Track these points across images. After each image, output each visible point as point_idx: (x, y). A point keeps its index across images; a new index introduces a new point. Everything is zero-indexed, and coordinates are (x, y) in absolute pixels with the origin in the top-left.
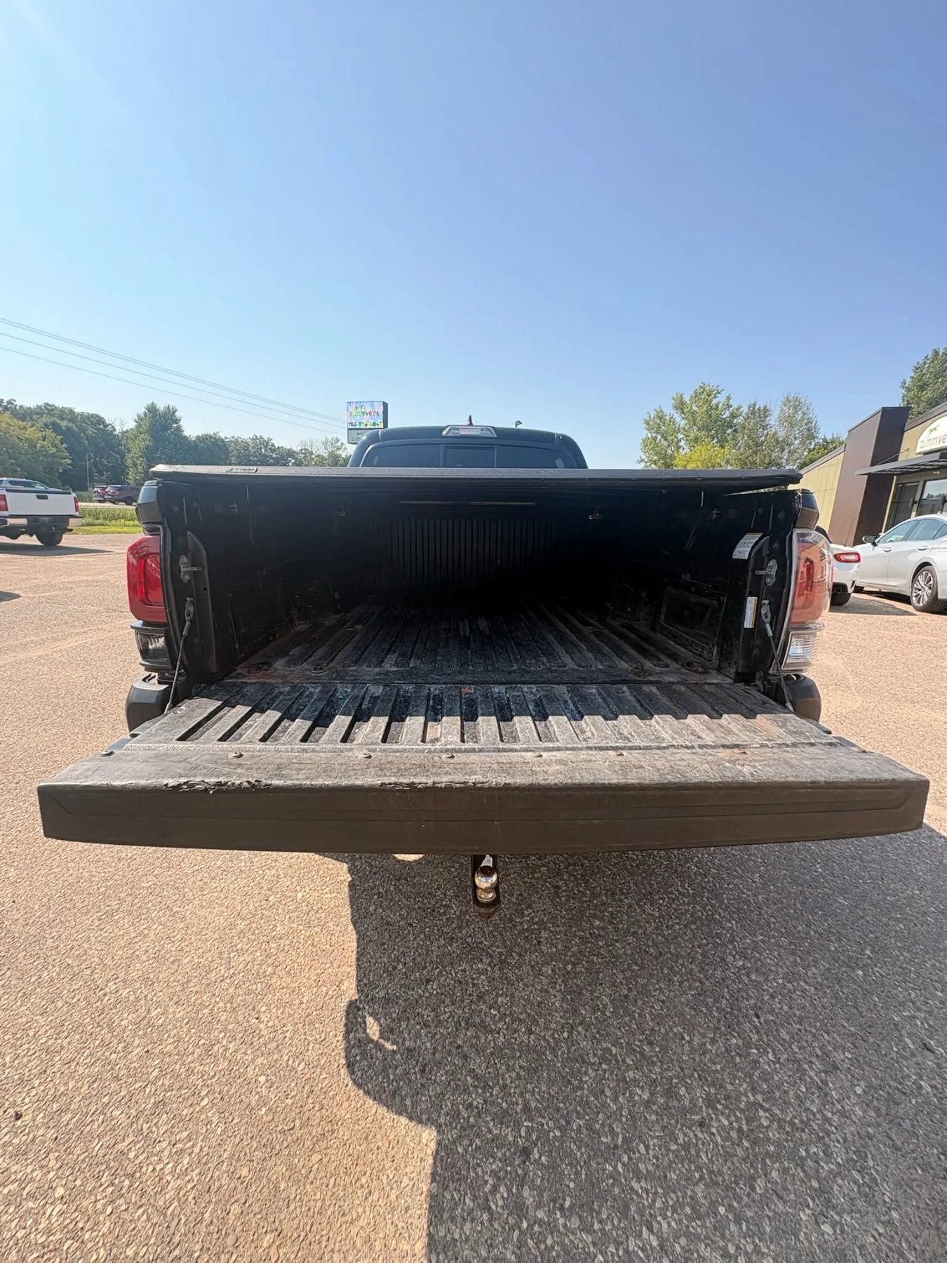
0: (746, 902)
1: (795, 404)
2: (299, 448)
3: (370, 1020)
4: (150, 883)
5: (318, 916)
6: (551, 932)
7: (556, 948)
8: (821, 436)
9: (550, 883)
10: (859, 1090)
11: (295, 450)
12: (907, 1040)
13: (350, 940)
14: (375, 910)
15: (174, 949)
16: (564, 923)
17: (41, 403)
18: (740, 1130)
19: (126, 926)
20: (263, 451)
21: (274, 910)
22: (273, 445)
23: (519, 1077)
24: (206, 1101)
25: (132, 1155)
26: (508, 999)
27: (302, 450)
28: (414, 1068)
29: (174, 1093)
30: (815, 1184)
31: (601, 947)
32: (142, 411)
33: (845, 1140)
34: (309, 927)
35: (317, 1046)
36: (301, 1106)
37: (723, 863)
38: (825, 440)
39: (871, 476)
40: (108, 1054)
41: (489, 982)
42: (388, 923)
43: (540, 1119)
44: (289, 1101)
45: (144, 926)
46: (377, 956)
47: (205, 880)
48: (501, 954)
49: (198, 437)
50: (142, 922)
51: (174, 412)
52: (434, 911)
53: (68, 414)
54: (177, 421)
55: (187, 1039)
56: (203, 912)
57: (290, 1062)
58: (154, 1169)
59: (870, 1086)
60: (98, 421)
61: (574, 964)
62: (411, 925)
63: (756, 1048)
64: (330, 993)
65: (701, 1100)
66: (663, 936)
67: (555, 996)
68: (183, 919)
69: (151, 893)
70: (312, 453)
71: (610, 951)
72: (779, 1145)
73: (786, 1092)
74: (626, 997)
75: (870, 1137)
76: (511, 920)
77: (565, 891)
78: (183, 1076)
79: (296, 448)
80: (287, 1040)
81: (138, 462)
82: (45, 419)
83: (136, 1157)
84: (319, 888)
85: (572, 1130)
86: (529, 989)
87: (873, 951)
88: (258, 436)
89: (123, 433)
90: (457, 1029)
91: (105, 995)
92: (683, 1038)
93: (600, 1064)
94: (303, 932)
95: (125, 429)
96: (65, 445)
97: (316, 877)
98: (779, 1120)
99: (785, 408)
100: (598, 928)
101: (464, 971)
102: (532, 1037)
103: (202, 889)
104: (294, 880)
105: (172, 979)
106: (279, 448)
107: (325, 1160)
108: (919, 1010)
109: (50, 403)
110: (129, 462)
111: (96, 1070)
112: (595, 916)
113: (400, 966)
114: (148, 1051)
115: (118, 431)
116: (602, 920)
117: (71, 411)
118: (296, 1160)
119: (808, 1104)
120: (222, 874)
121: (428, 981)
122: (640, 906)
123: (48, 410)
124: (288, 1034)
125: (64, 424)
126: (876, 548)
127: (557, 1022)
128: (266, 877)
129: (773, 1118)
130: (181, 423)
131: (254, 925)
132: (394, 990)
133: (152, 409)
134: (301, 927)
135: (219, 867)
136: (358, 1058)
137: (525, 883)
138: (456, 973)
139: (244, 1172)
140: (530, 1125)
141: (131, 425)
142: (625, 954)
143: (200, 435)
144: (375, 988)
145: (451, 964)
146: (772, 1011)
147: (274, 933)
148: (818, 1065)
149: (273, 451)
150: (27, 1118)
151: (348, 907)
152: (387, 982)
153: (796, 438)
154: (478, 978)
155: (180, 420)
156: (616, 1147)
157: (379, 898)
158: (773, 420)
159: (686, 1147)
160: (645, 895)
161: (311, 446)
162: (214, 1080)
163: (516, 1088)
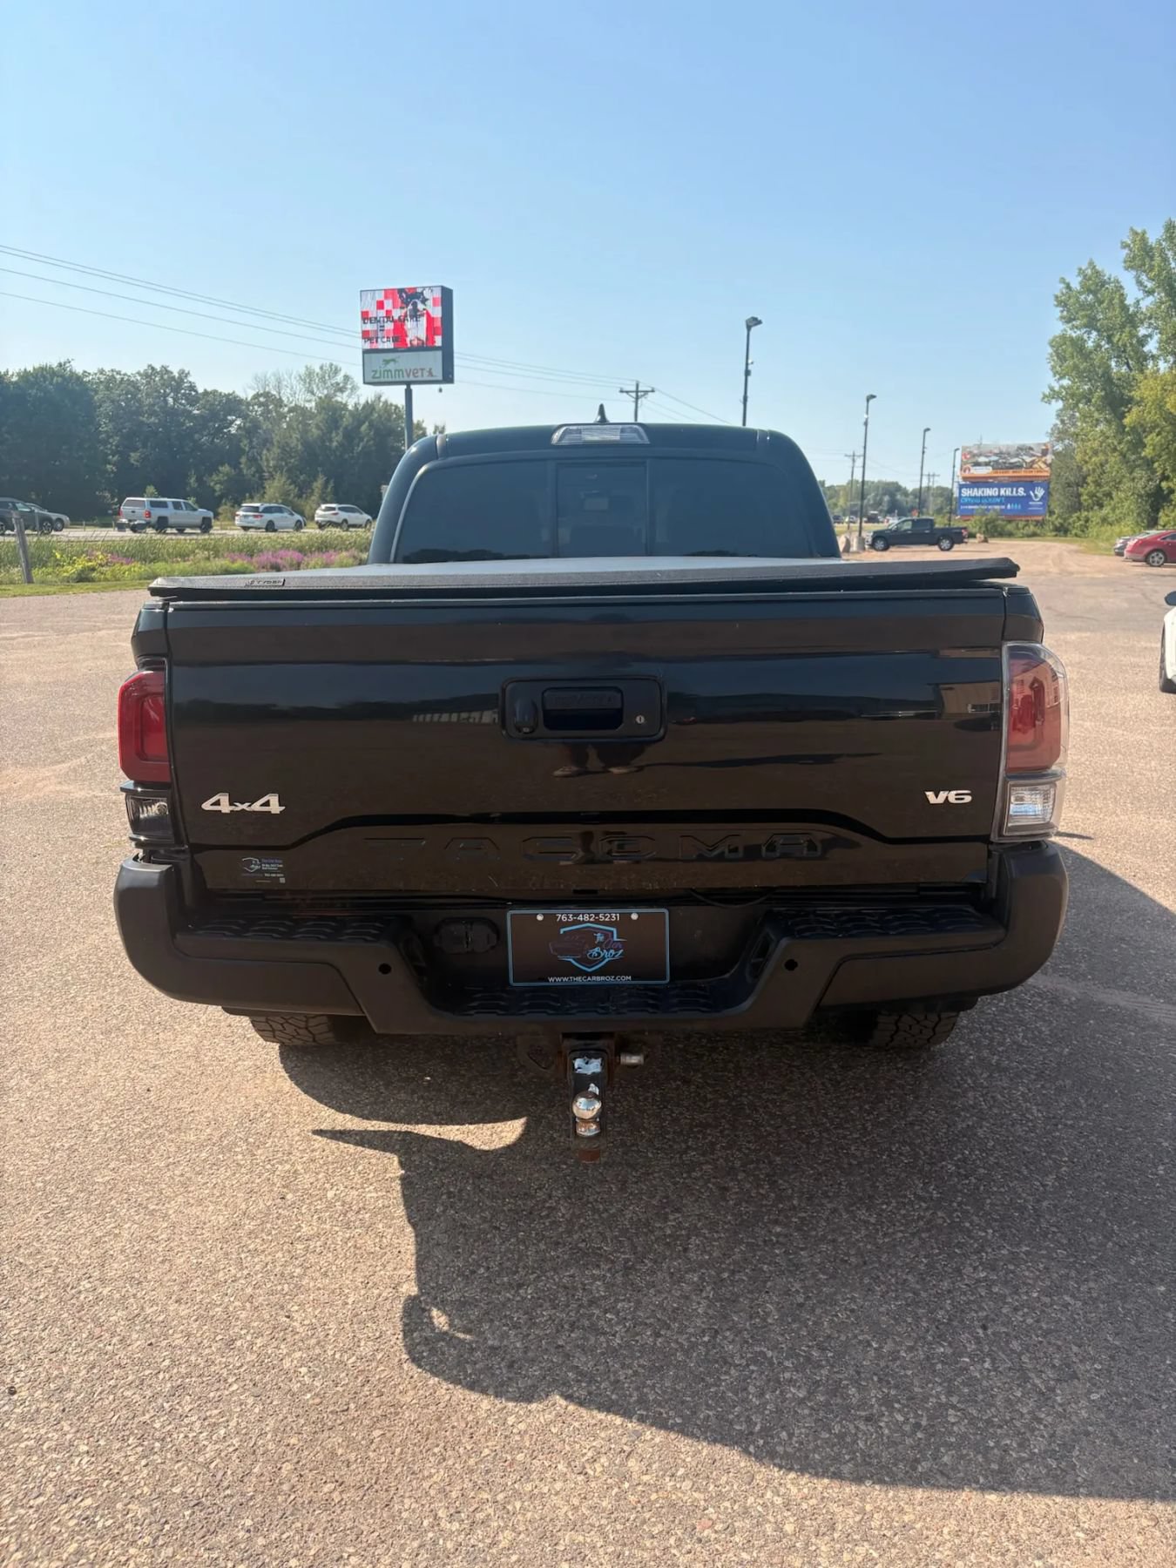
3: (435, 1312)
5: (361, 1217)
6: (706, 1238)
7: (710, 1255)
9: (714, 1184)
13: (407, 1242)
14: (444, 1211)
15: (160, 1249)
16: (727, 1230)
18: (917, 1425)
21: (295, 1210)
23: (636, 1373)
24: (235, 1387)
25: (157, 1425)
26: (632, 1304)
28: (499, 1363)
29: (193, 1379)
31: (777, 1255)
34: (348, 1228)
35: (371, 1343)
36: (356, 1393)
40: (101, 1345)
41: (607, 1288)
42: (464, 1226)
43: (658, 1409)
44: (339, 1389)
46: (448, 1260)
47: (188, 1175)
48: (627, 1260)
52: (531, 1213)
55: (198, 1335)
56: (195, 1210)
57: (337, 1356)
58: (186, 1437)
61: (733, 1273)
62: (496, 1228)
63: (969, 1357)
64: (384, 1294)
65: (874, 1399)
66: (875, 1244)
67: (699, 1303)
68: (165, 1217)
71: (790, 1260)
72: (963, 1437)
73: (993, 1396)
74: (801, 1305)
76: (647, 1224)
77: (736, 1193)
78: (201, 1366)
80: (330, 1337)
83: (163, 1426)
84: (358, 1186)
85: (698, 1418)
86: (664, 1296)
90: (558, 1331)
91: (80, 1292)
93: (748, 1365)
94: (340, 1233)
97: (352, 1173)
98: (973, 1419)
100: (778, 1235)
101: (572, 1276)
102: (660, 1340)
103: (184, 1184)
104: (320, 1176)
105: (165, 1279)
107: (388, 1435)
111: (92, 1358)
112: (776, 1222)
113: (482, 1270)
114: (151, 1344)
116: (785, 1227)
118: (354, 1434)
120: (210, 1168)
121: (520, 1286)
122: (847, 1211)
124: (331, 1332)
127: (695, 1327)
128: (278, 1173)
131: (269, 1225)
132: (471, 1292)
134: (337, 1229)
135: (205, 1161)
136: (425, 1354)
137: (675, 1184)
138: (560, 1279)
139: (293, 1441)
140: (645, 1413)
142: (812, 1263)
144: (446, 1291)
145: (555, 1270)
146: (1009, 1324)
147: (299, 1234)
148: (1050, 1374)
150: (23, 1394)
151: (402, 1207)
152: (462, 1285)
154: (591, 1284)
156: (751, 1433)
157: (449, 1198)
159: (841, 1436)
160: (861, 1199)
162: (242, 1370)
163: (631, 1383)
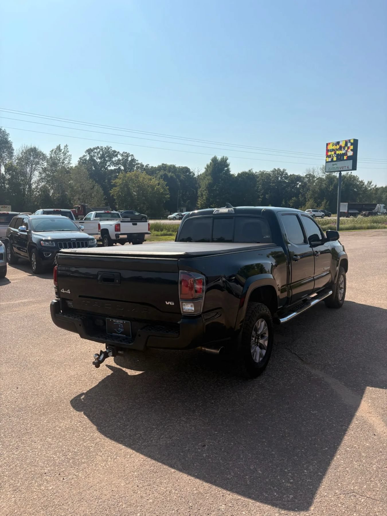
2: (305, 175)
11: (302, 175)
17: (160, 164)
20: (280, 178)
22: (287, 174)
27: (306, 176)
32: (209, 162)
49: (239, 174)
51: (227, 159)
53: (172, 169)
54: (227, 166)
60: (186, 170)
70: (314, 177)
79: (303, 174)
81: (204, 193)
82: (162, 173)
88: (277, 169)
89: (198, 176)
95: (199, 174)
96: (168, 187)
106: (291, 175)
109: (165, 163)
110: (199, 193)
115: (196, 175)
117: (174, 166)
123: (164, 167)
125: (169, 174)
130: (230, 167)
133: (214, 160)
141: (202, 171)
143: (240, 173)
149: (286, 178)
155: (229, 165)
161: (313, 172)
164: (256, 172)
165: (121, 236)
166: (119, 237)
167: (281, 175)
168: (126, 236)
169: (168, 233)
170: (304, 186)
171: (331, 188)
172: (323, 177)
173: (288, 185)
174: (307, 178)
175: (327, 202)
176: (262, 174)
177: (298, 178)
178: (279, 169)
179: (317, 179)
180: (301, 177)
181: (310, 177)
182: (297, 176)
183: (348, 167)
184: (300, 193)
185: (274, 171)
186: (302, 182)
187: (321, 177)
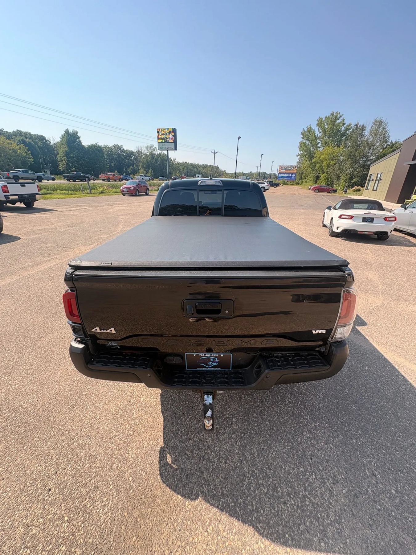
0: (315, 407)
1: (379, 123)
2: (136, 150)
3: (168, 455)
4: (86, 393)
5: (149, 409)
6: (237, 419)
7: (238, 426)
8: (390, 141)
9: (238, 396)
10: (344, 491)
11: (134, 151)
12: (367, 471)
13: (161, 420)
14: (170, 407)
15: (97, 423)
16: (242, 415)
17: (15, 130)
18: (298, 506)
19: (79, 412)
20: (119, 152)
21: (133, 406)
22: (123, 149)
23: (221, 481)
24: (112, 486)
25: (88, 506)
26: (219, 448)
27: (137, 151)
28: (184, 476)
29: (101, 483)
30: (321, 528)
31: (255, 426)
32: (63, 133)
33: (335, 511)
34: (146, 414)
35: (149, 466)
36: (144, 490)
37: (309, 387)
38: (392, 143)
39: (411, 166)
40: (77, 466)
41: (212, 441)
42: (175, 413)
43: (227, 498)
44: (140, 488)
45: (86, 412)
46: (171, 428)
47: (106, 391)
48: (217, 428)
49: (89, 146)
50: (84, 410)
51: (77, 133)
52: (193, 408)
53: (27, 135)
54: (79, 138)
55: (104, 461)
56: (107, 407)
57: (140, 472)
58: (96, 512)
59: (349, 490)
60: (42, 138)
61: (244, 434)
62: (184, 414)
63: (309, 473)
64: (154, 443)
65: (285, 493)
66: (280, 422)
67: (236, 448)
68: (99, 410)
69: (87, 397)
70: (142, 153)
71: (259, 428)
72: (311, 512)
73: (317, 491)
74: (263, 449)
75: (345, 510)
76: (222, 413)
77: (244, 399)
78: (103, 476)
79: (135, 151)
80: (139, 463)
81: (63, 159)
82: (19, 138)
83: (90, 507)
84: (149, 396)
85: (238, 503)
86: (227, 444)
87: (362, 431)
88: (116, 144)
89: (54, 144)
90: (199, 461)
91: (74, 442)
92: (282, 467)
93: (250, 477)
94: (144, 416)
95: (55, 142)
96: (30, 152)
97: (148, 391)
98: (313, 503)
99: (374, 126)
100: (255, 417)
101: (203, 435)
102: (227, 465)
103: (106, 396)
104: (140, 392)
105: (97, 436)
106: (126, 150)
107: (153, 511)
108: (374, 458)
109: (20, 130)
110: (59, 159)
111: (74, 472)
112: (254, 412)
113: (179, 433)
114: (91, 466)
115: (52, 143)
116: (257, 414)
117: (30, 134)
118: (143, 510)
119: (324, 496)
120: (113, 389)
121: (190, 439)
122: (272, 408)
123: (18, 133)
124: (139, 460)
125: (27, 140)
126: (406, 210)
127: (236, 459)
128: (129, 391)
129: (311, 502)
130: (81, 139)
131: (125, 413)
132: (177, 443)
133: (67, 132)
134: (143, 414)
135: (111, 386)
136: (164, 471)
137: (228, 395)
138: (200, 436)
139: (126, 514)
140: (223, 500)
141: (58, 140)
142: (264, 430)
144: (170, 442)
145: (198, 432)
146: (317, 457)
147: (133, 417)
148: (331, 481)
149: (124, 152)
150: (53, 490)
151: (160, 405)
152: (174, 439)
153: (377, 142)
154: (208, 439)
155: (80, 137)
156: (253, 510)
157: (172, 401)
158: (367, 133)
159: (277, 512)
160: (275, 402)
161: (141, 149)
162: (114, 478)
163: (219, 486)
164: (101, 146)
165: (11, 197)
166: (9, 198)
167: (120, 149)
168: (17, 197)
169: (48, 192)
170: (136, 159)
171: (154, 161)
172: (148, 153)
173: (126, 157)
174: (138, 153)
175: (152, 170)
176: (106, 147)
177: (132, 153)
178: (118, 145)
179: (144, 155)
180: (133, 152)
181: (139, 152)
182: (131, 151)
183: (172, 148)
184: (134, 163)
185: (114, 146)
186: (134, 156)
187: (146, 153)
